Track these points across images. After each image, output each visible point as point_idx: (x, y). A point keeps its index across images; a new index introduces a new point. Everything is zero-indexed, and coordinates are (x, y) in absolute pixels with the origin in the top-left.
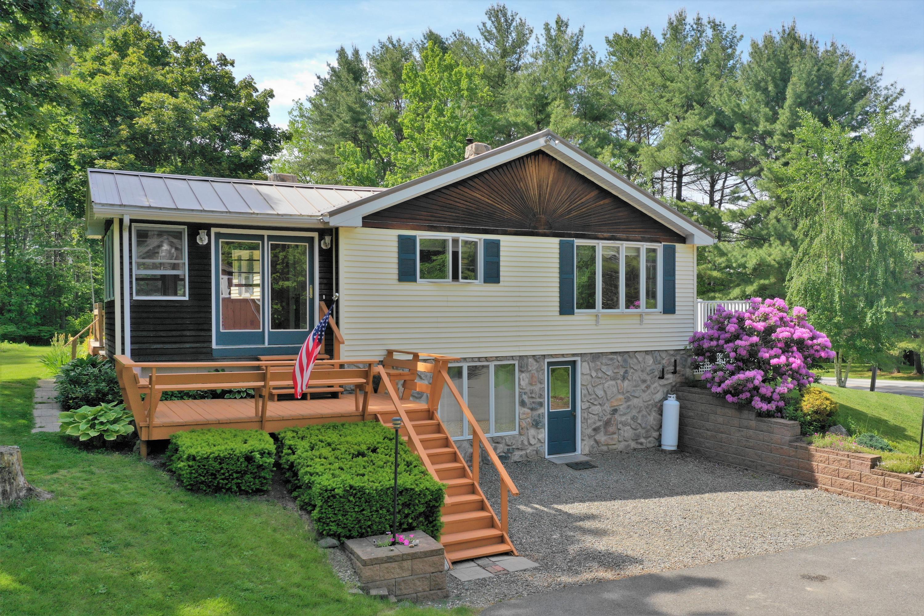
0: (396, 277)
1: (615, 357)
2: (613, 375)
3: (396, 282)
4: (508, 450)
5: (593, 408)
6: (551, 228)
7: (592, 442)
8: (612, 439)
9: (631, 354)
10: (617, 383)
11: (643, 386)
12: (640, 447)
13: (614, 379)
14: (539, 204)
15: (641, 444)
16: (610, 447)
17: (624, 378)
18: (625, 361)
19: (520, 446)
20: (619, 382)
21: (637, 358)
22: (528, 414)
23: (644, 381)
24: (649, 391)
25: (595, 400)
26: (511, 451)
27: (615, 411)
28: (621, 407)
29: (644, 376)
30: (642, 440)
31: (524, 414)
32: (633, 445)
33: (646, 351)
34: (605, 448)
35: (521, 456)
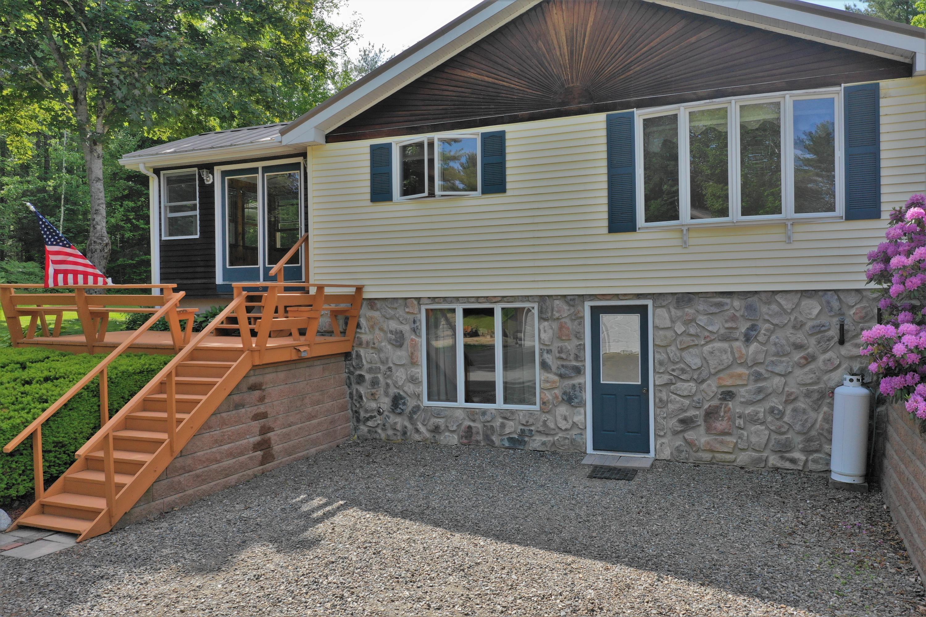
0: (368, 196)
1: (728, 301)
2: (722, 331)
3: (369, 203)
4: (523, 431)
5: (679, 384)
6: (592, 99)
7: (679, 442)
8: (722, 442)
9: (763, 297)
10: (731, 348)
11: (797, 356)
12: (788, 465)
13: (725, 338)
14: (571, 67)
15: (793, 461)
16: (718, 456)
17: (748, 339)
18: (750, 308)
19: (541, 429)
20: (736, 344)
21: (780, 305)
22: (554, 382)
23: (799, 347)
24: (812, 366)
25: (683, 371)
26: (527, 433)
27: (728, 395)
28: (742, 390)
29: (800, 337)
30: (797, 455)
31: (548, 382)
32: (774, 460)
33: (802, 291)
34: (707, 456)
35: (544, 444)
